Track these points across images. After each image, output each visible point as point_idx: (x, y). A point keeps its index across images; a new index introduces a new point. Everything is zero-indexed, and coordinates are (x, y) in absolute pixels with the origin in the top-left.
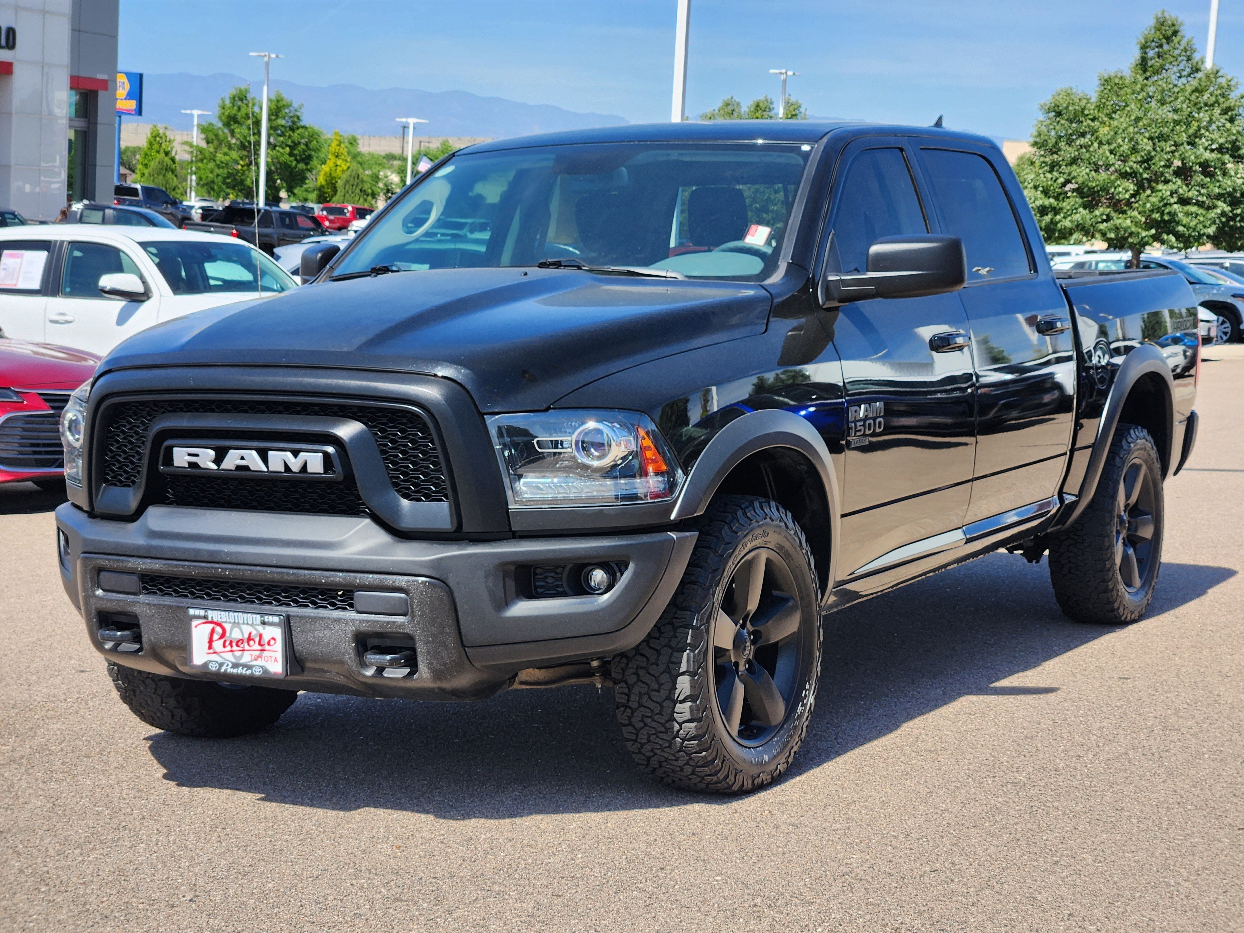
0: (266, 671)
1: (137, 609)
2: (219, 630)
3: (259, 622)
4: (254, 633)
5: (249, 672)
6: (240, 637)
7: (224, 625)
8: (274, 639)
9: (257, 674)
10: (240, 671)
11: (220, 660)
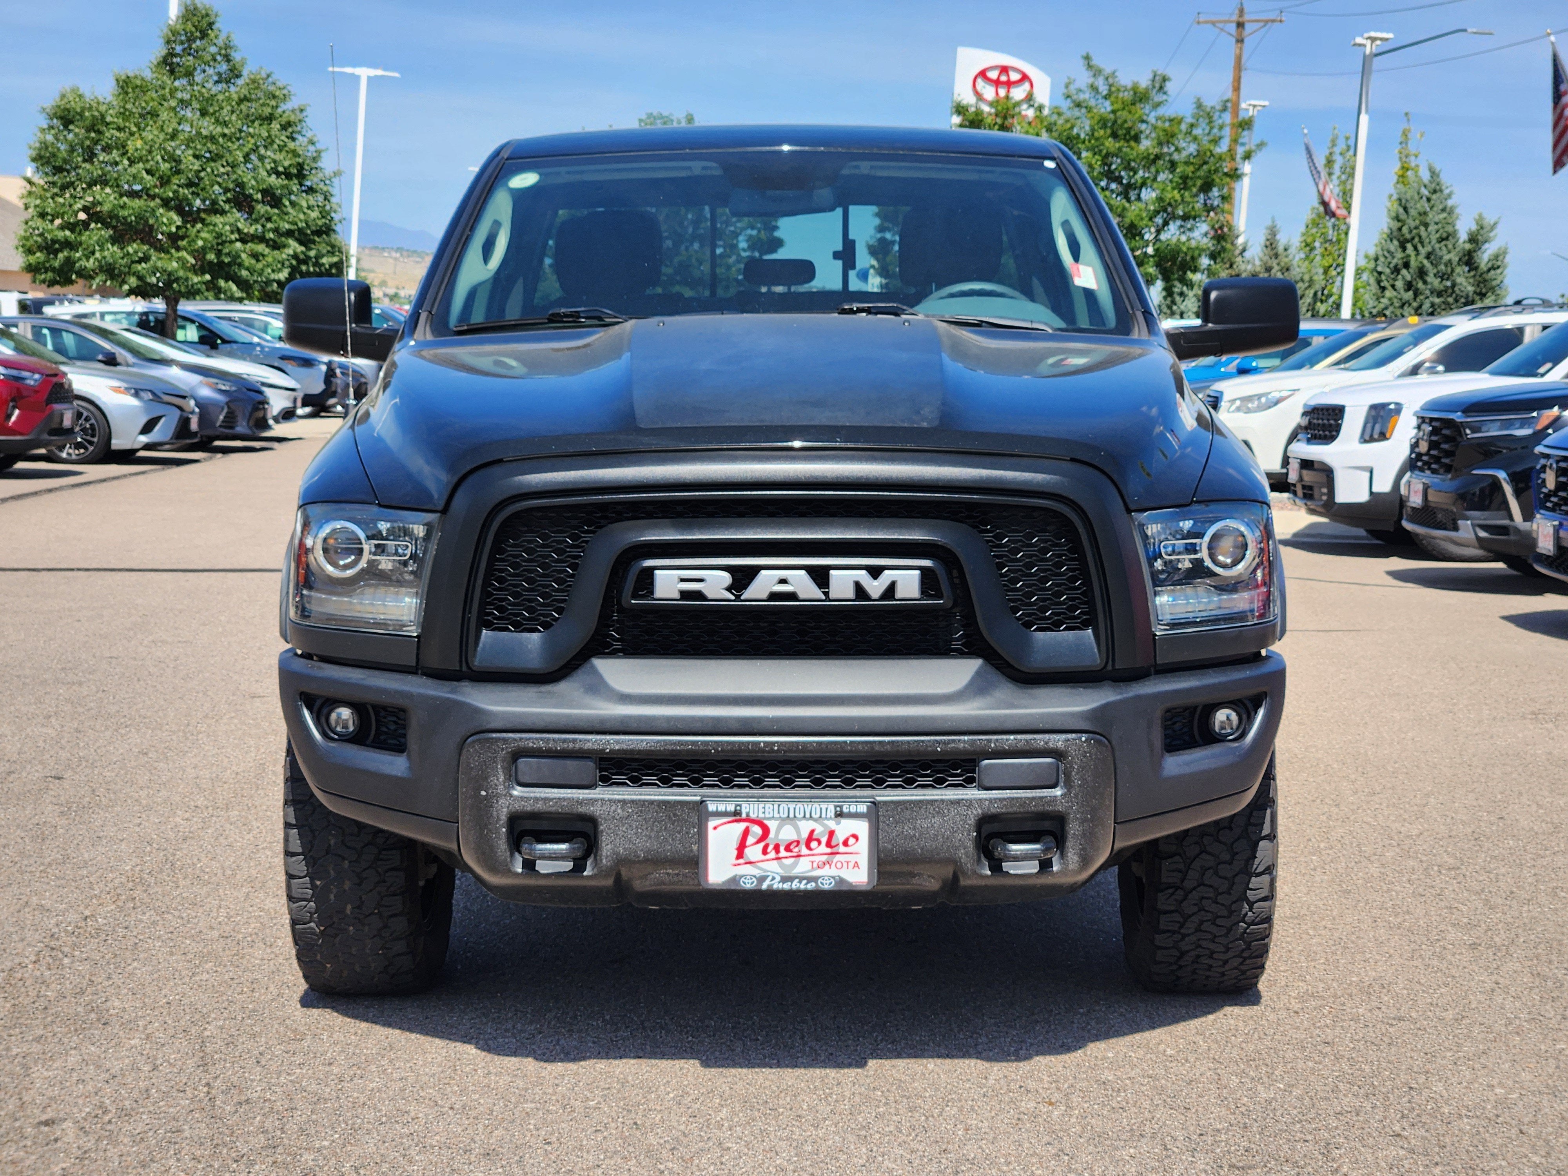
0: (841, 881)
1: (596, 810)
2: (757, 830)
3: (831, 812)
4: (819, 830)
5: (811, 886)
6: (795, 837)
7: (766, 822)
8: (856, 837)
9: (826, 887)
10: (795, 885)
11: (757, 872)
